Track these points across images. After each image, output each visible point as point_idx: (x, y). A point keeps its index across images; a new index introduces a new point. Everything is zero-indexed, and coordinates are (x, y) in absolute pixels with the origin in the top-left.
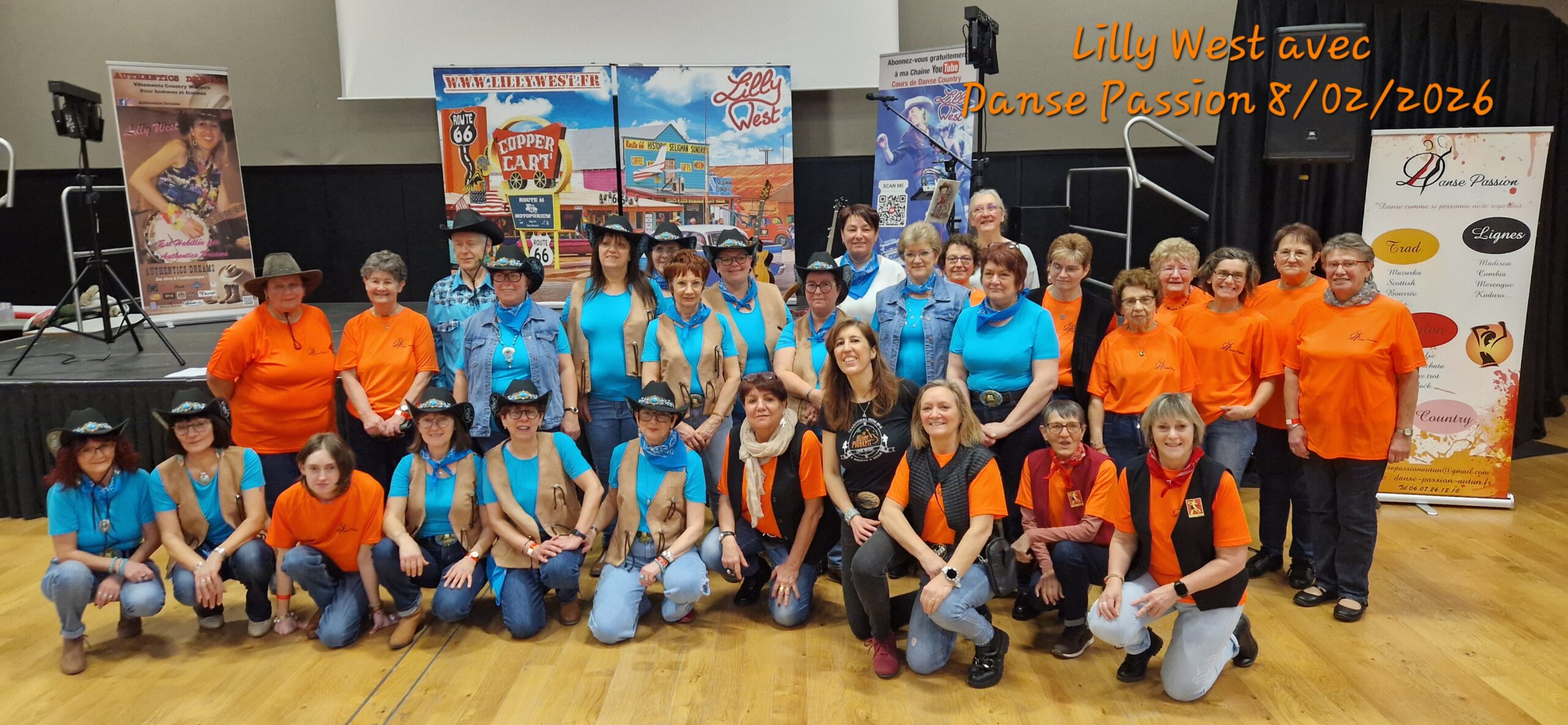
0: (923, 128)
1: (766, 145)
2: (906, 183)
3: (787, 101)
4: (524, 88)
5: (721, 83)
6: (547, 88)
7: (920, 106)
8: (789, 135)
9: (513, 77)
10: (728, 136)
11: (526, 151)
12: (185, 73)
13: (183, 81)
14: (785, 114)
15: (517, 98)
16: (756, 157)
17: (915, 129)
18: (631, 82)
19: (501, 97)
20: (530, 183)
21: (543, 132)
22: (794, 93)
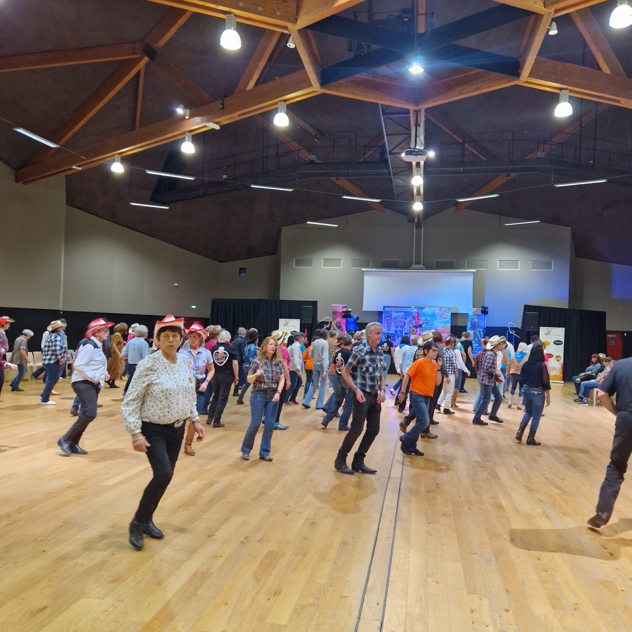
0: (477, 322)
1: (445, 323)
2: (473, 331)
3: (450, 315)
4: (399, 310)
5: (437, 311)
6: (404, 310)
7: (476, 318)
8: (450, 321)
9: (398, 308)
10: (437, 320)
11: (399, 322)
12: (341, 306)
13: (341, 307)
14: (449, 317)
15: (398, 312)
16: (443, 325)
17: (475, 322)
18: (420, 310)
19: (395, 312)
20: (399, 328)
21: (402, 318)
22: (451, 313)
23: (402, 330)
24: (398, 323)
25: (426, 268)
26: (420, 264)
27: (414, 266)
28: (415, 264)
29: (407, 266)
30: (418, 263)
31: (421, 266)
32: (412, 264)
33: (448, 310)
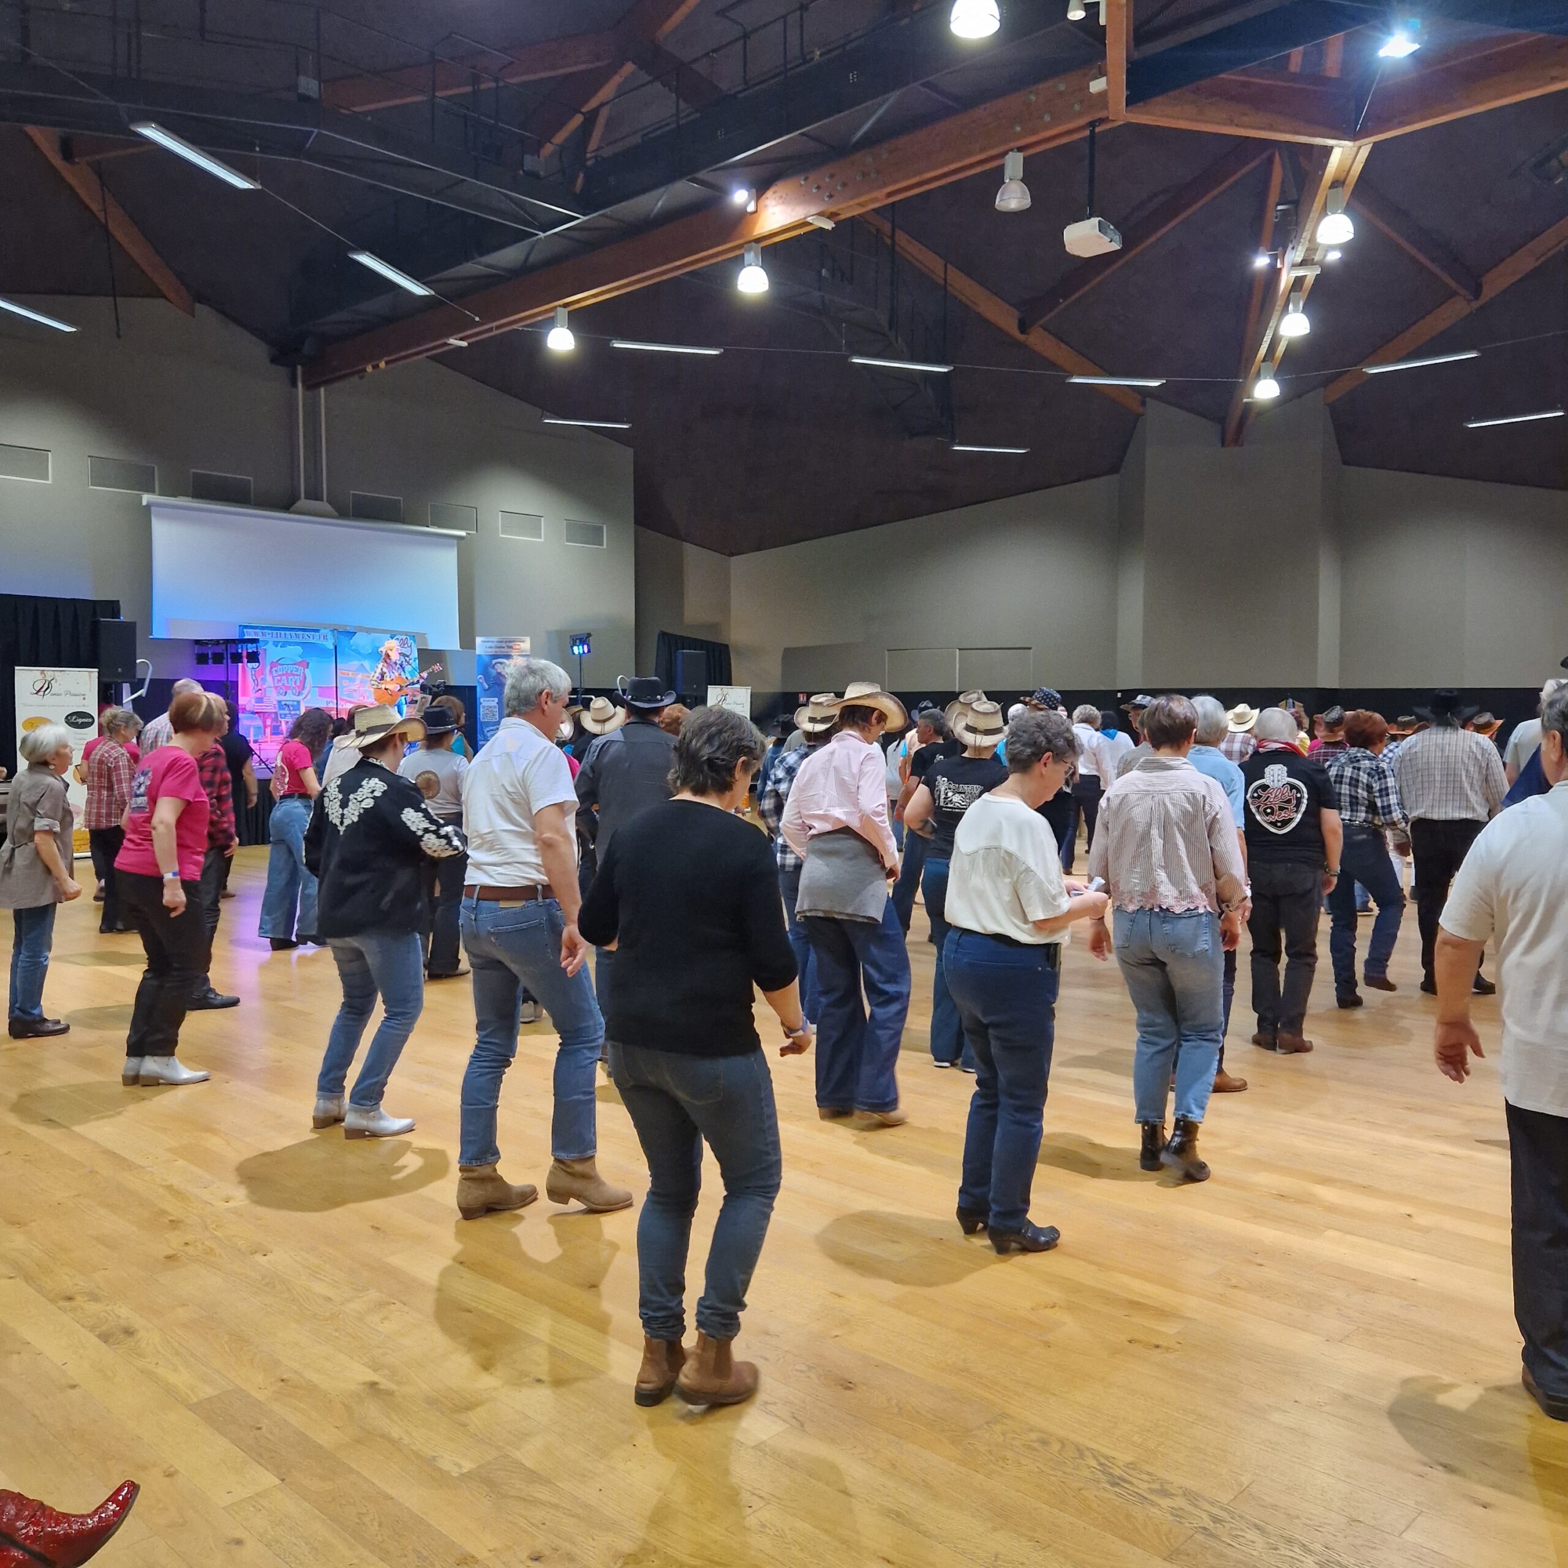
2: (496, 700)
3: (416, 654)
4: (287, 639)
6: (300, 640)
7: (501, 663)
8: (418, 672)
9: (283, 632)
11: (287, 675)
15: (284, 645)
17: (499, 674)
18: (343, 639)
19: (276, 644)
20: (289, 692)
21: (299, 664)
22: (418, 650)
23: (299, 702)
24: (284, 678)
25: (336, 513)
26: (322, 500)
27: (303, 503)
28: (307, 498)
29: (285, 503)
30: (314, 494)
31: (324, 506)
32: (297, 498)
33: (410, 642)
